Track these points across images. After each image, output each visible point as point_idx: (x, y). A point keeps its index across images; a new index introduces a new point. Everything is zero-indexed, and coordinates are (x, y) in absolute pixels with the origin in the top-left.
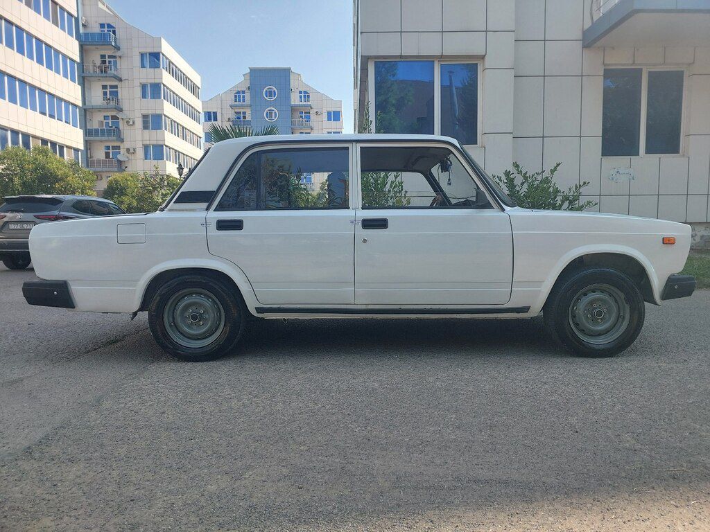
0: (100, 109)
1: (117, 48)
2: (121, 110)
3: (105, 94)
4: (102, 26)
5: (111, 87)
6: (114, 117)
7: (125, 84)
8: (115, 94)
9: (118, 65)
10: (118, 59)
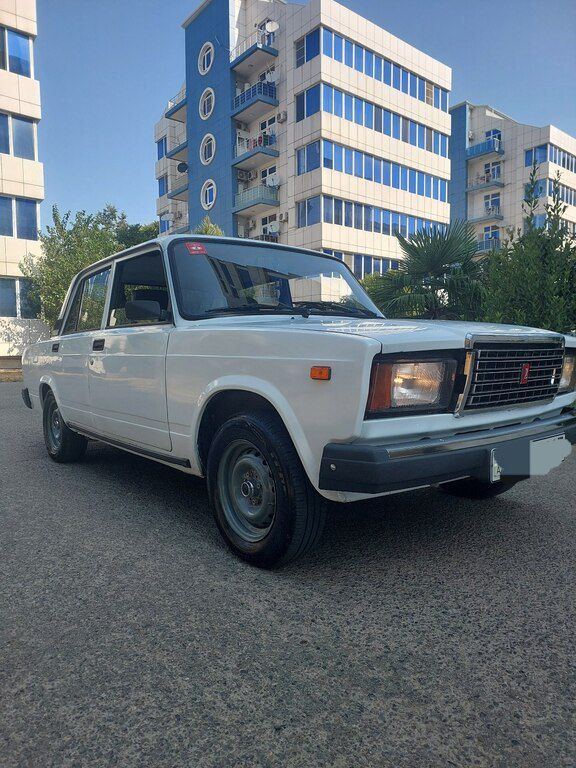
0: (480, 221)
1: (501, 152)
2: (502, 218)
3: (487, 204)
4: (488, 134)
5: (494, 196)
6: (495, 227)
7: (508, 189)
8: (496, 203)
9: (502, 170)
10: (501, 165)
